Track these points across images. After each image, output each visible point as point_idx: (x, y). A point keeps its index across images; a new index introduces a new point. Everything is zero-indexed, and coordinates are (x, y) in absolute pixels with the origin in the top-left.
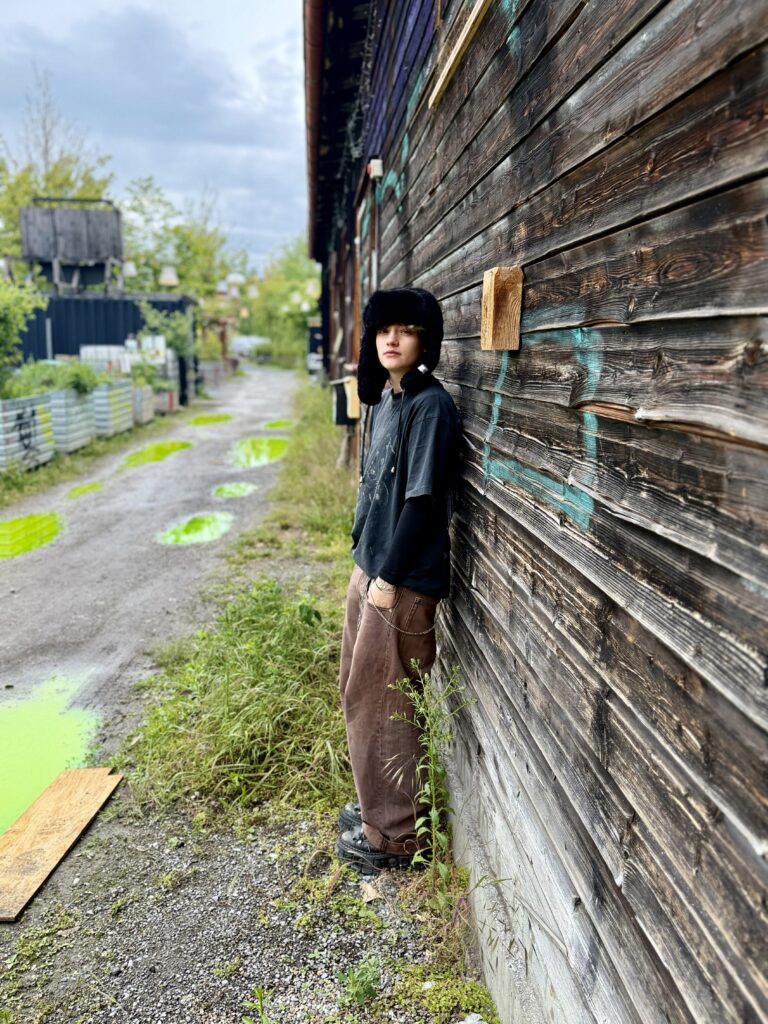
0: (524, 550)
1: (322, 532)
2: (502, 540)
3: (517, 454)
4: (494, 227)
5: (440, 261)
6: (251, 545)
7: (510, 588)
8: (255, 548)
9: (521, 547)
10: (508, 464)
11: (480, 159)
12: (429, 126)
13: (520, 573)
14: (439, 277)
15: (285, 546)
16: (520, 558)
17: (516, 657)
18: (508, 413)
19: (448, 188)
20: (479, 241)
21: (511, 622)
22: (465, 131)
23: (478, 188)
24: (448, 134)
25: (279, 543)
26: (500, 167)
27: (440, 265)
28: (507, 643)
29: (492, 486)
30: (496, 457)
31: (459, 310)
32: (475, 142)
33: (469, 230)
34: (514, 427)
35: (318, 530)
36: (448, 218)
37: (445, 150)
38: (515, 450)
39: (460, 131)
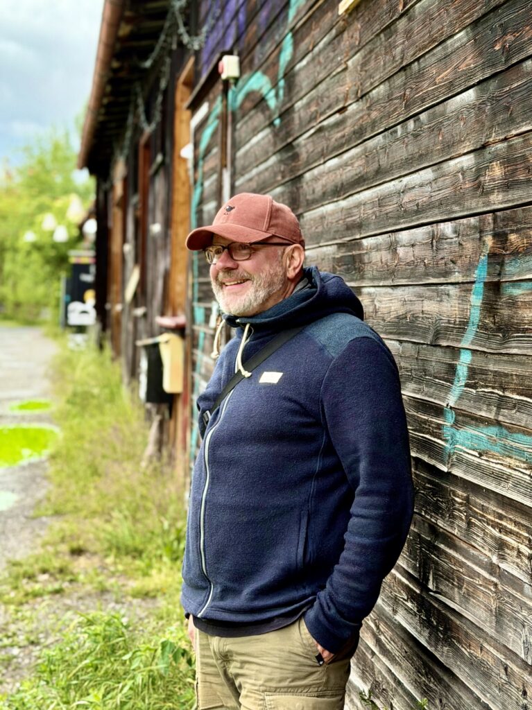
0: (516, 529)
1: (134, 557)
2: (478, 523)
3: (501, 418)
4: (452, 163)
5: (358, 192)
6: (31, 577)
7: (494, 579)
8: (37, 582)
9: (511, 526)
10: (485, 430)
11: (426, 84)
12: (334, 32)
13: (509, 559)
14: (355, 211)
15: (81, 577)
16: (510, 540)
17: (508, 663)
18: (484, 372)
19: (369, 108)
20: (427, 175)
21: (497, 622)
22: (399, 49)
23: (423, 117)
24: (368, 47)
25: (72, 573)
26: (458, 98)
27: (356, 196)
28: (491, 649)
29: (460, 461)
30: (465, 424)
31: (395, 252)
32: (416, 63)
33: (409, 161)
34: (493, 388)
35: (127, 554)
36: (370, 143)
37: (364, 65)
38: (498, 414)
39: (390, 48)
